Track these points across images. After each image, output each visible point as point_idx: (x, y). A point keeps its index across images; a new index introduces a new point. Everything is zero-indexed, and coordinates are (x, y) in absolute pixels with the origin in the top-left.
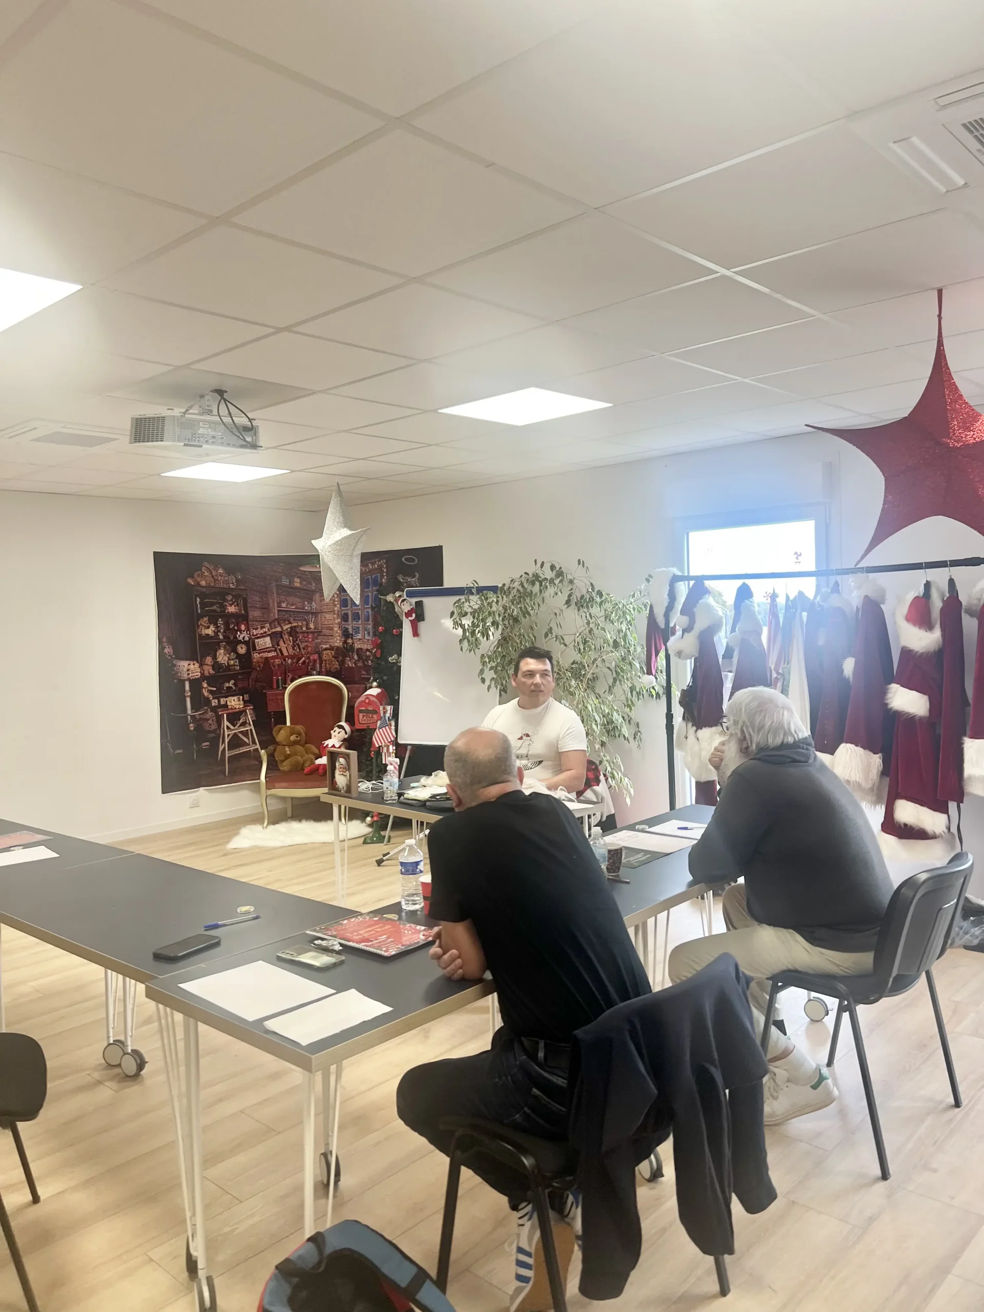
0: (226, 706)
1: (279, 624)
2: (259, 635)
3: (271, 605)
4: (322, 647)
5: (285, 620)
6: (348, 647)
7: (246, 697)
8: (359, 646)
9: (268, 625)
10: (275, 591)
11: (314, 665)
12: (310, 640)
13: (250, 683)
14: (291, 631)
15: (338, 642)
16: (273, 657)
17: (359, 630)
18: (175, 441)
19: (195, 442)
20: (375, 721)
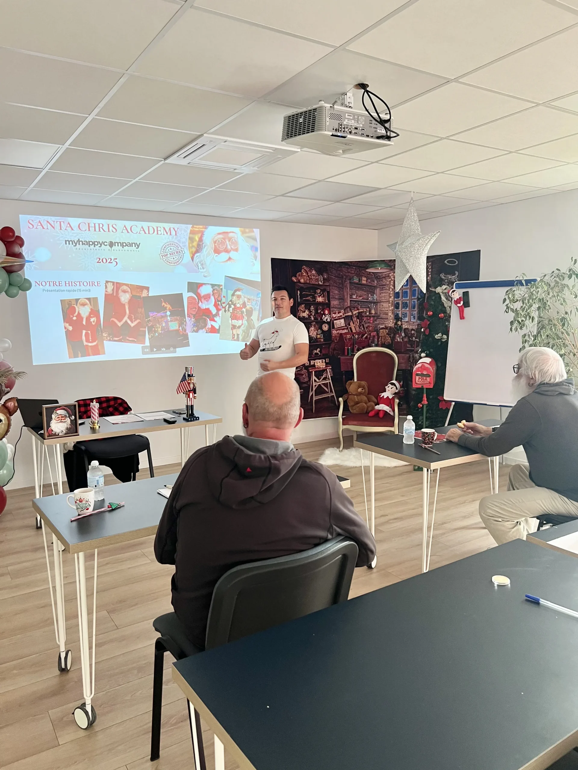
0: (314, 366)
1: (350, 310)
2: (336, 318)
3: (346, 297)
4: (379, 327)
5: (354, 307)
6: (398, 328)
7: (327, 360)
8: (406, 327)
9: (343, 311)
10: (348, 286)
11: (373, 340)
12: (371, 322)
13: (330, 350)
14: (358, 315)
15: (391, 323)
16: (346, 333)
17: (407, 315)
18: (325, 130)
19: (341, 132)
20: (428, 382)
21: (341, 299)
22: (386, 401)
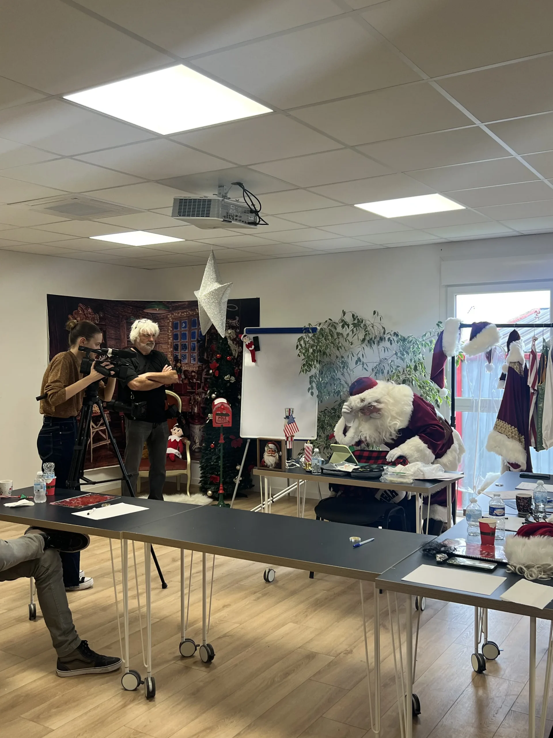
17: (186, 357)
18: (218, 217)
19: (228, 218)
20: (227, 421)
21: (118, 339)
22: (174, 445)
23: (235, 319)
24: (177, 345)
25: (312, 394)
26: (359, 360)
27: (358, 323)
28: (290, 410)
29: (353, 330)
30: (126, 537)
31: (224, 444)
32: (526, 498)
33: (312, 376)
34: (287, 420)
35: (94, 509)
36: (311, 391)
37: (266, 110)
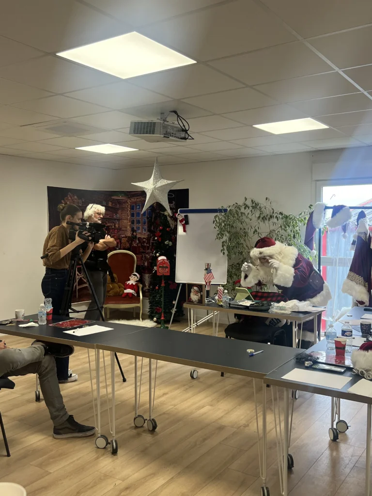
6: (134, 237)
8: (140, 236)
15: (129, 234)
17: (140, 228)
18: (160, 134)
19: (167, 135)
20: (166, 272)
22: (132, 287)
23: (172, 203)
24: (134, 220)
25: (224, 253)
26: (256, 231)
27: (255, 206)
28: (208, 264)
29: (252, 211)
30: (99, 347)
31: (165, 287)
32: (367, 325)
33: (224, 242)
34: (206, 271)
35: (78, 329)
36: (223, 252)
37: (192, 62)
